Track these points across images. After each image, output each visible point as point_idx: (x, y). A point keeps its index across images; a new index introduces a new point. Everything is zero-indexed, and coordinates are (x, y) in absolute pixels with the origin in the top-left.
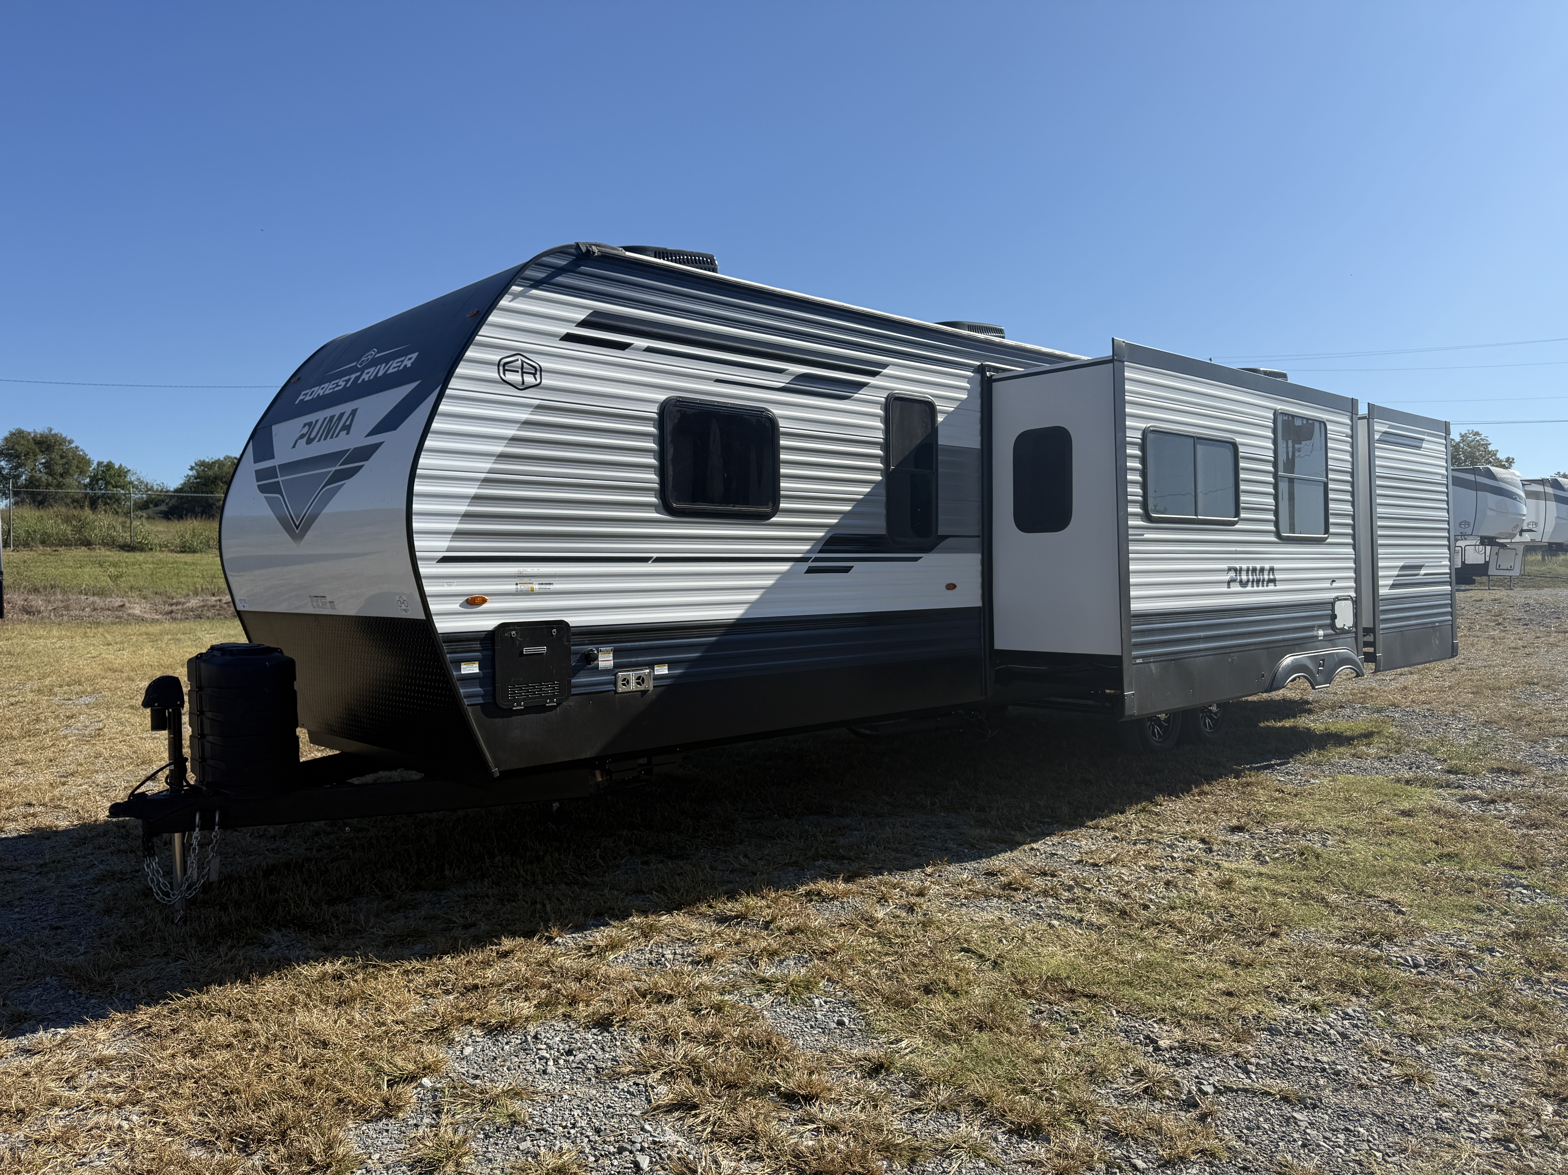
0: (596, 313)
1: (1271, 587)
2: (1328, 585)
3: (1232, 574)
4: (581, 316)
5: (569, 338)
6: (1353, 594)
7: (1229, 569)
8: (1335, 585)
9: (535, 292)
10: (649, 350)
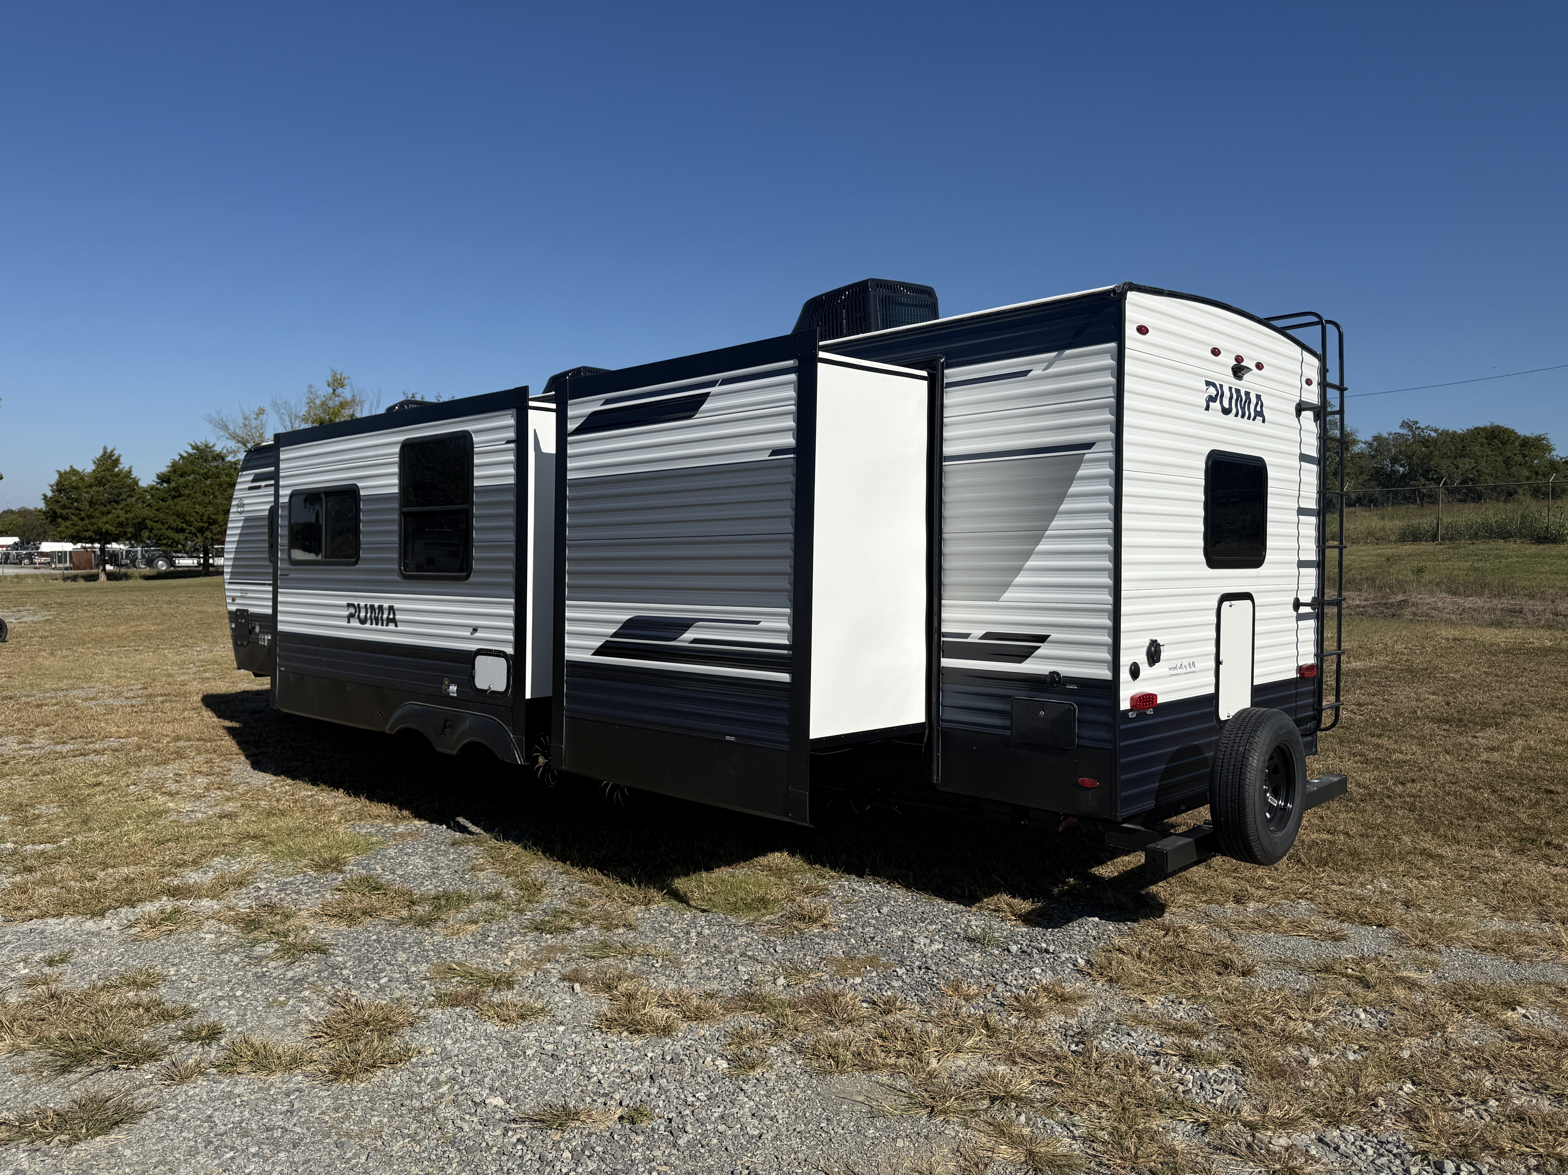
0: (256, 475)
1: (391, 627)
2: (468, 634)
3: (352, 610)
4: (251, 478)
5: (250, 488)
6: (510, 650)
7: (349, 605)
8: (477, 635)
9: (244, 473)
10: (266, 486)
